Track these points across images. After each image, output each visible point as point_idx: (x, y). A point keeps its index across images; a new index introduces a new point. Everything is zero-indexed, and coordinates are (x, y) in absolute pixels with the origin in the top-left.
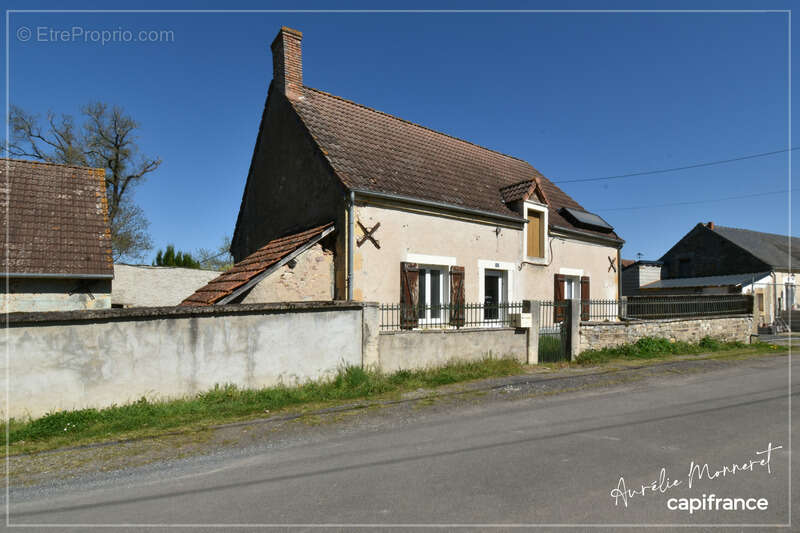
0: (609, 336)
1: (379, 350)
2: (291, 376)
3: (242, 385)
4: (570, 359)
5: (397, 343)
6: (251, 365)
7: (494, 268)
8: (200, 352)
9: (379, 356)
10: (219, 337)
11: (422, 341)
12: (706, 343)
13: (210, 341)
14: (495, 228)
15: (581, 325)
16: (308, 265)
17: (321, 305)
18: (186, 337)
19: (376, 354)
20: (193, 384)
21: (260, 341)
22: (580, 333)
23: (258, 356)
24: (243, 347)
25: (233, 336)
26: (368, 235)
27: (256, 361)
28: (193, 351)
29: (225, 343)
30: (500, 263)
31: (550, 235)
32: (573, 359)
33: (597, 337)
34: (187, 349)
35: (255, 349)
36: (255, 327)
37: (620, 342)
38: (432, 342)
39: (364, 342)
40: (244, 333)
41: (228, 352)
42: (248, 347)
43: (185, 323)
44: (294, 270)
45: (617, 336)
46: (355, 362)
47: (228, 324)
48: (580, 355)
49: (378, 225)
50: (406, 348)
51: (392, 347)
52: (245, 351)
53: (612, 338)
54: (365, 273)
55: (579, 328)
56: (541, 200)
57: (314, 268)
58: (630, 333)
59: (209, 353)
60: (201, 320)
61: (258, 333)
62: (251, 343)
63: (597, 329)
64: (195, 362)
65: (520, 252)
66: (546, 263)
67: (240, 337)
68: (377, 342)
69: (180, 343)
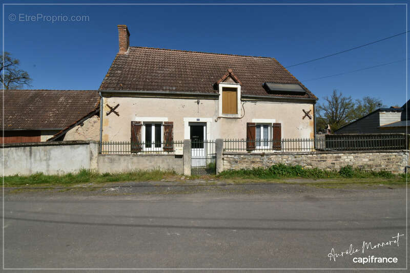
0: (247, 162)
1: (97, 163)
2: (62, 171)
3: (46, 173)
4: (216, 174)
5: (106, 160)
6: (48, 166)
7: (196, 121)
8: (33, 160)
9: (98, 166)
10: (38, 154)
11: (119, 159)
12: (346, 172)
13: (35, 156)
14: (196, 100)
15: (224, 155)
16: (90, 124)
17: (71, 143)
18: (29, 154)
19: (96, 164)
20: (31, 171)
21: (51, 156)
22: (223, 159)
23: (50, 162)
24: (45, 158)
25: (42, 154)
26: (112, 110)
27: (50, 164)
28: (31, 158)
29: (40, 156)
30: (200, 119)
31: (241, 101)
32: (218, 174)
33: (237, 162)
34: (29, 157)
35: (49, 159)
36: (50, 150)
37: (256, 166)
38: (125, 160)
39: (91, 159)
40: (46, 153)
41: (41, 160)
42: (47, 159)
43: (28, 148)
44: (82, 127)
45: (253, 162)
46: (87, 167)
47: (41, 150)
48: (222, 172)
49: (118, 105)
50: (111, 162)
51: (104, 162)
52: (46, 160)
53: (249, 163)
54: (110, 127)
55: (222, 156)
56: (236, 82)
57: (93, 126)
58: (265, 161)
59: (35, 160)
60: (33, 147)
61: (50, 153)
62: (48, 157)
63: (236, 157)
64: (31, 163)
65: (217, 111)
66: (240, 116)
67: (44, 155)
68: (97, 159)
69: (26, 155)
